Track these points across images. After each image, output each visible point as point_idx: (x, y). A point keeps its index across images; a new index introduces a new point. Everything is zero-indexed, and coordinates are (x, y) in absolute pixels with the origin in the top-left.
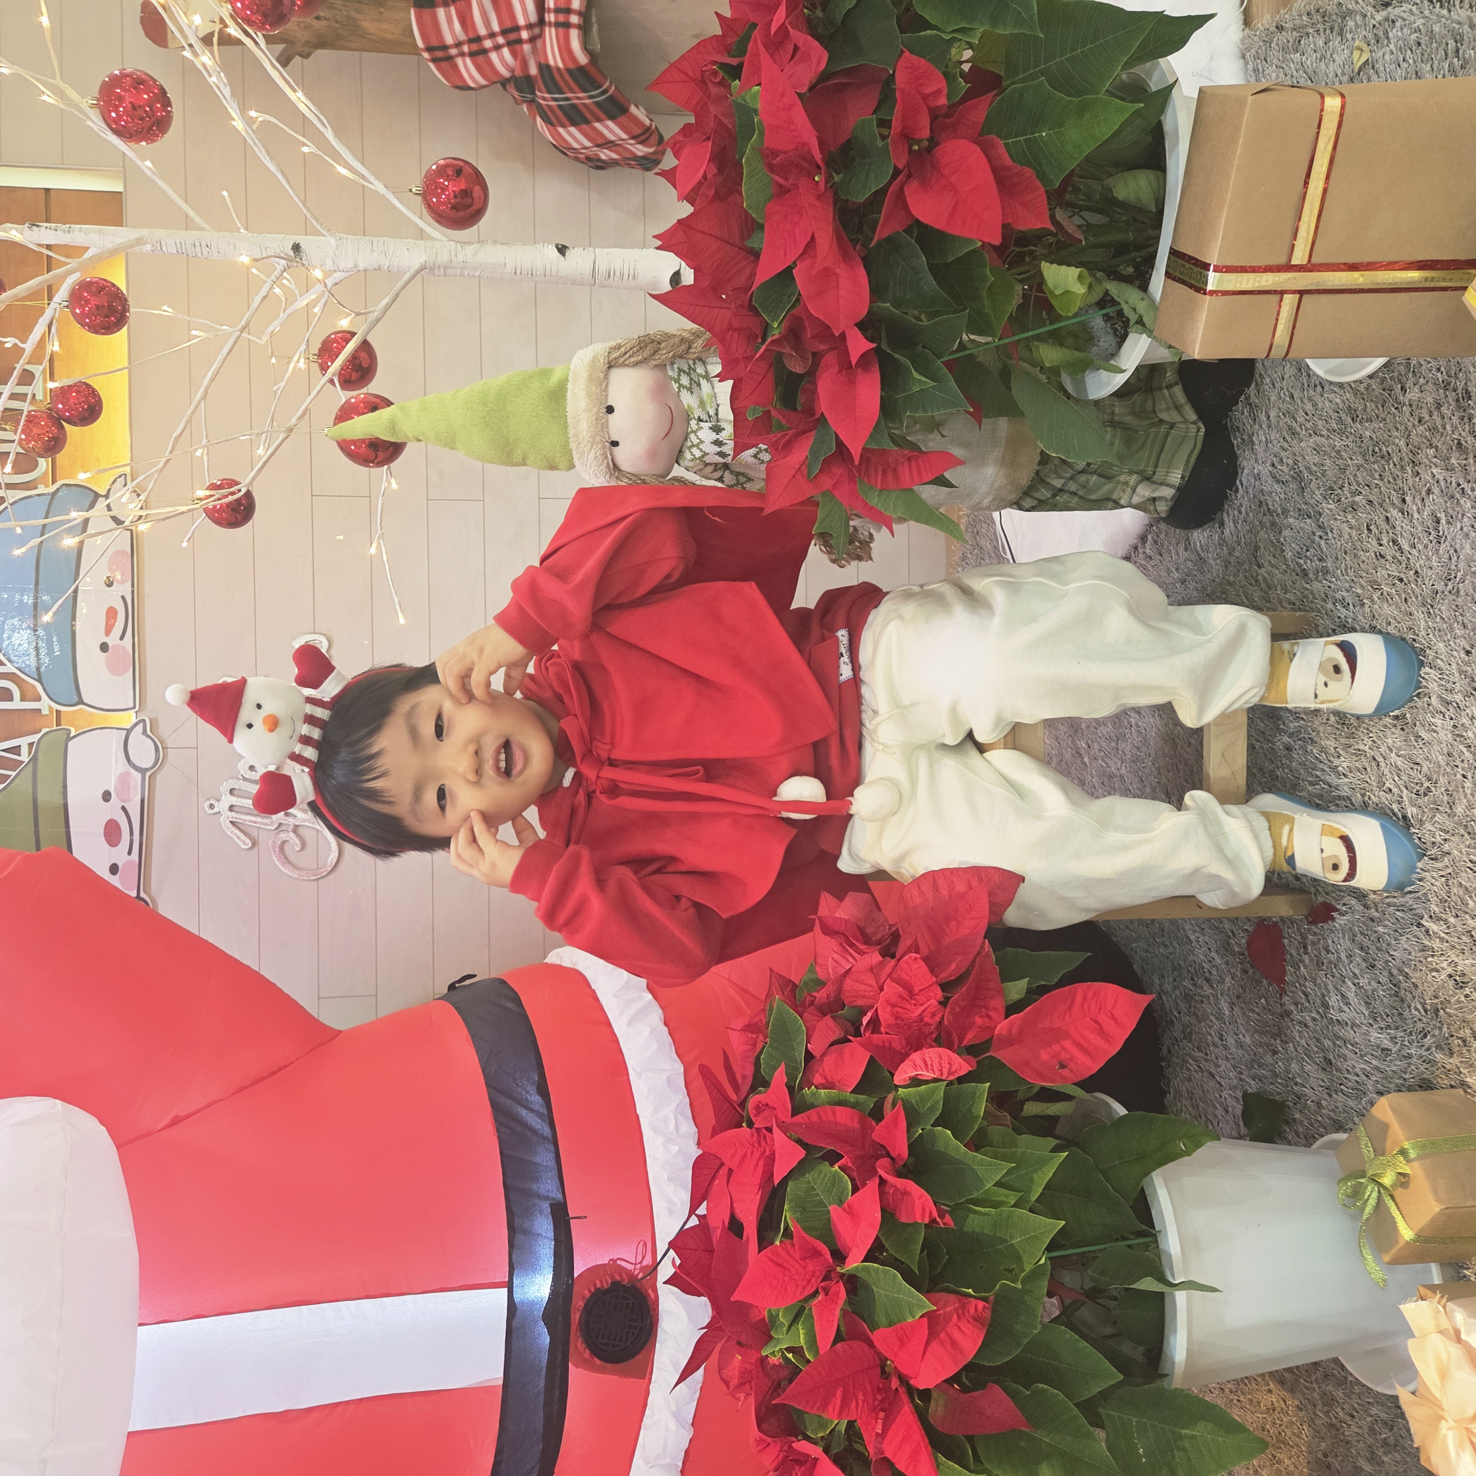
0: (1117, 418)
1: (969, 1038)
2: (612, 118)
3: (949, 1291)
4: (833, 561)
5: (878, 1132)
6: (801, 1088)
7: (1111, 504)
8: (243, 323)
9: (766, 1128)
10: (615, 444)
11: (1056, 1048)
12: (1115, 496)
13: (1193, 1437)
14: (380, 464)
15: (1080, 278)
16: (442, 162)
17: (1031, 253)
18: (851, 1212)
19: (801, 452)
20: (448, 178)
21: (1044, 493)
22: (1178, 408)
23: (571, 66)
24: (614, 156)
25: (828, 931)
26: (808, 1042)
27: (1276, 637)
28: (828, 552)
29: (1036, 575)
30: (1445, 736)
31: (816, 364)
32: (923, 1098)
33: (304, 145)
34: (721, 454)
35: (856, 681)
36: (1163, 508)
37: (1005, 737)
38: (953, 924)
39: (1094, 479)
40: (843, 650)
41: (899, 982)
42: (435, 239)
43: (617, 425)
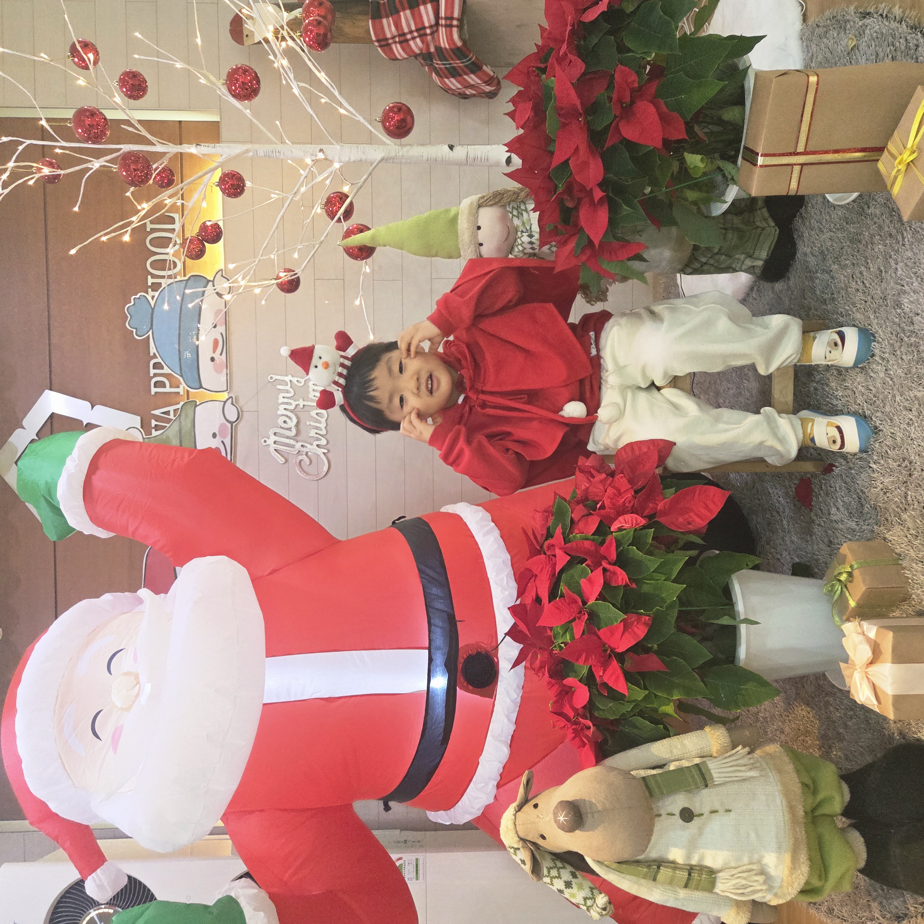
0: (735, 226)
1: (646, 513)
2: (473, 72)
3: (633, 613)
4: (588, 302)
5: (602, 550)
6: (568, 535)
7: (731, 270)
8: (295, 190)
9: (553, 555)
10: (481, 245)
11: (687, 516)
12: (734, 266)
13: (746, 689)
14: (363, 259)
15: (702, 160)
16: (391, 105)
17: (683, 147)
18: (590, 581)
19: (572, 244)
20: (395, 113)
21: (697, 265)
22: (765, 220)
23: (453, 47)
24: (474, 92)
25: (582, 471)
26: (572, 513)
27: (806, 332)
28: (585, 298)
29: (685, 304)
30: (882, 375)
31: (579, 203)
32: (623, 536)
33: (322, 98)
34: (533, 249)
35: (598, 357)
36: (758, 271)
37: (670, 382)
38: (641, 466)
39: (723, 257)
40: (592, 342)
41: (614, 487)
42: (388, 145)
43: (482, 236)
